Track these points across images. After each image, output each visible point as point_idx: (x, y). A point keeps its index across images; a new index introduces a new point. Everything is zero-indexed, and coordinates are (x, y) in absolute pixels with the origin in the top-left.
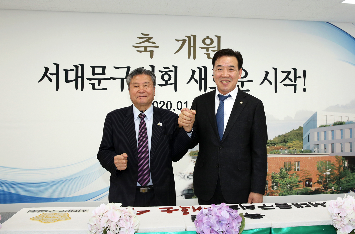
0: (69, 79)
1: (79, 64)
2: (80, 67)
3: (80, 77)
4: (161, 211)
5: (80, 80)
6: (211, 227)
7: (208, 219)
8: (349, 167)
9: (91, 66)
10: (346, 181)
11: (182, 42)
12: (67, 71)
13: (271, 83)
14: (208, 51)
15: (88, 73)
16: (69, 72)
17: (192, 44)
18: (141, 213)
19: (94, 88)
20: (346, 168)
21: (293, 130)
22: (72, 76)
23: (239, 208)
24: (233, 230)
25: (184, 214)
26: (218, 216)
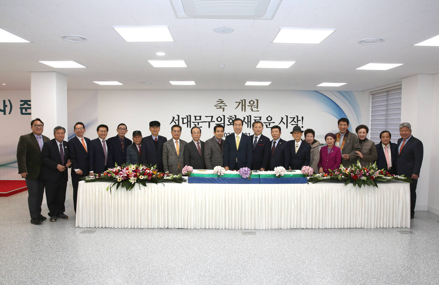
1: (189, 115)
2: (189, 117)
3: (189, 121)
5: (189, 123)
9: (194, 116)
11: (239, 103)
12: (183, 119)
13: (284, 123)
14: (252, 107)
15: (193, 119)
17: (244, 104)
22: (185, 121)
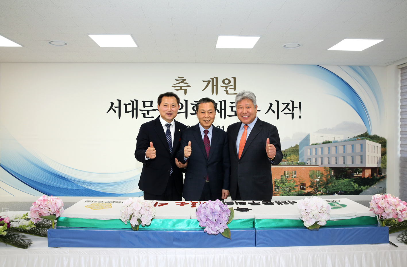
0: (128, 111)
1: (134, 100)
2: (135, 102)
3: (135, 109)
4: (176, 204)
5: (135, 111)
6: (207, 216)
7: (204, 211)
8: (334, 175)
9: (142, 101)
10: (332, 186)
11: (207, 82)
12: (126, 105)
13: (274, 112)
14: (226, 88)
15: (140, 106)
16: (127, 105)
17: (215, 84)
18: (162, 205)
19: (144, 117)
20: (333, 176)
21: (291, 147)
22: (129, 108)
23: (234, 204)
24: (222, 219)
25: (192, 207)
26: (212, 209)
